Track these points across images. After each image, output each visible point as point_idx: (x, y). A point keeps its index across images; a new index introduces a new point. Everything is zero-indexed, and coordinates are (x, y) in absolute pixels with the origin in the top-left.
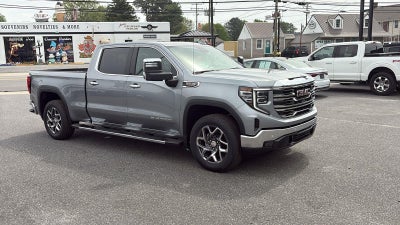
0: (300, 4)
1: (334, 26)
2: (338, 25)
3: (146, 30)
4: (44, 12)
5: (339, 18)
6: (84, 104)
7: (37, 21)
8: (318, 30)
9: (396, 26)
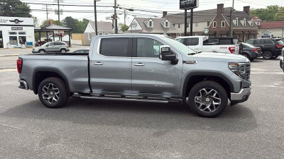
0: (130, 10)
1: (148, 26)
2: (151, 25)
5: (151, 20)
6: (87, 80)
8: (139, 28)
9: (179, 27)
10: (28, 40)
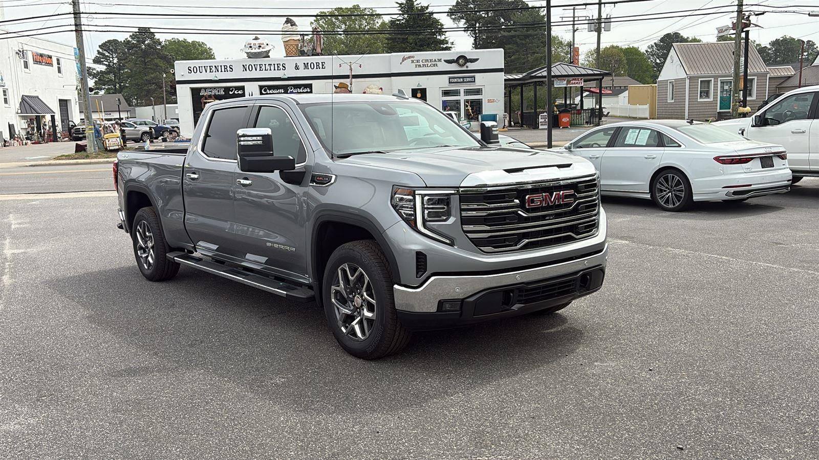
3: (454, 67)
4: (263, 39)
6: (181, 215)
7: (250, 56)
10: (487, 110)
